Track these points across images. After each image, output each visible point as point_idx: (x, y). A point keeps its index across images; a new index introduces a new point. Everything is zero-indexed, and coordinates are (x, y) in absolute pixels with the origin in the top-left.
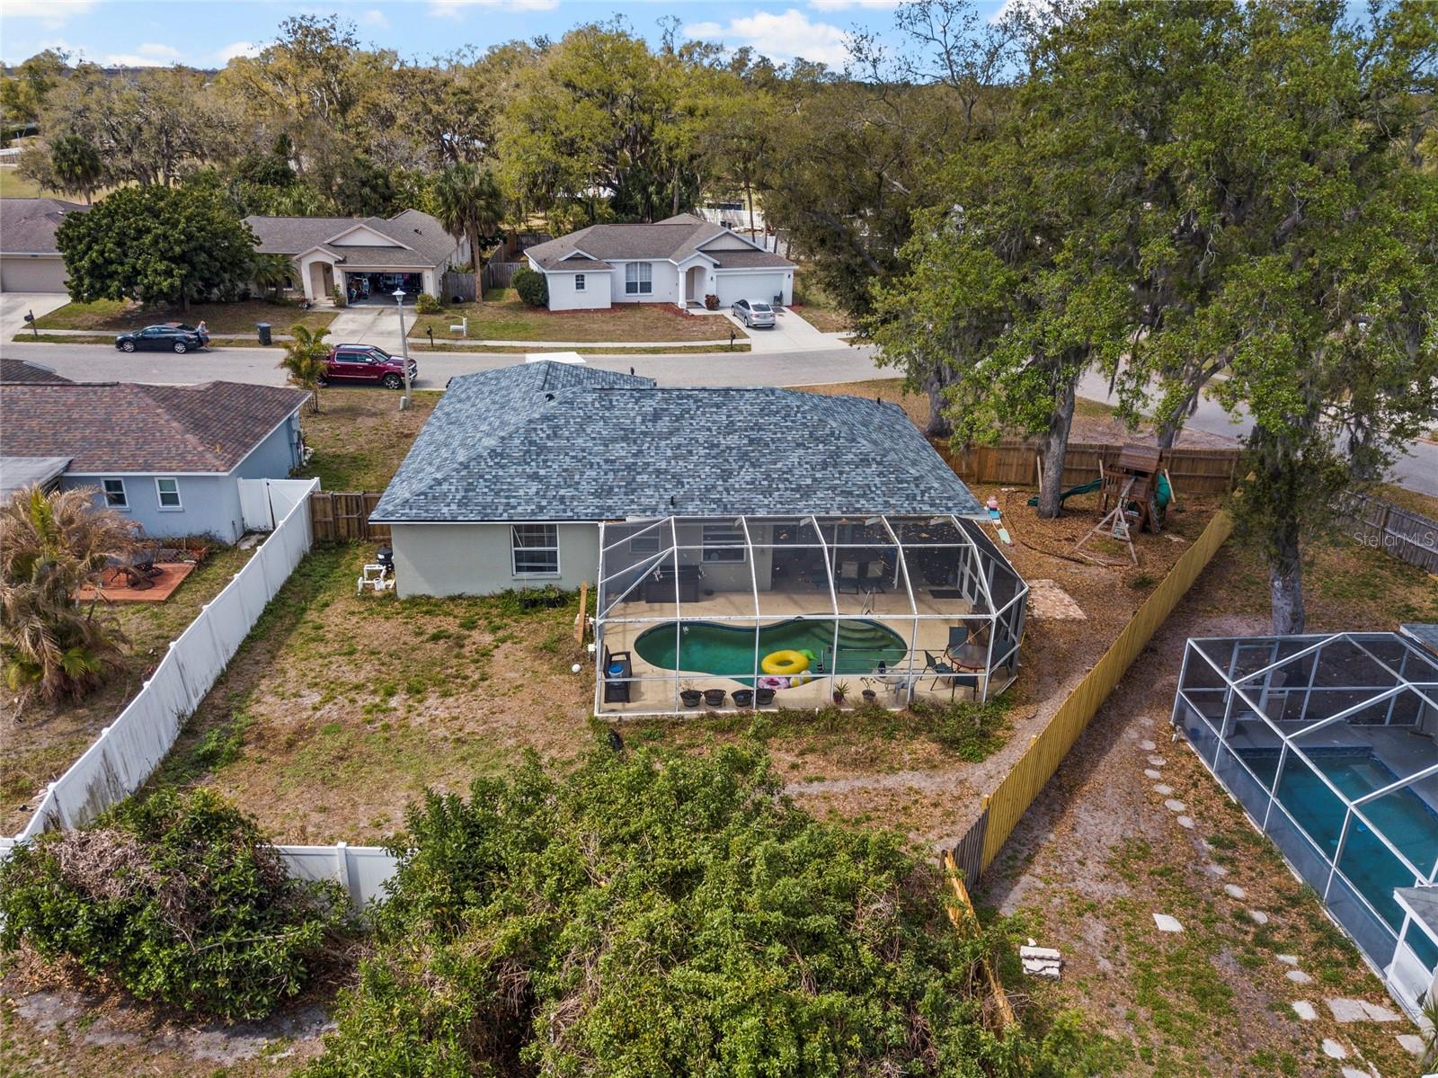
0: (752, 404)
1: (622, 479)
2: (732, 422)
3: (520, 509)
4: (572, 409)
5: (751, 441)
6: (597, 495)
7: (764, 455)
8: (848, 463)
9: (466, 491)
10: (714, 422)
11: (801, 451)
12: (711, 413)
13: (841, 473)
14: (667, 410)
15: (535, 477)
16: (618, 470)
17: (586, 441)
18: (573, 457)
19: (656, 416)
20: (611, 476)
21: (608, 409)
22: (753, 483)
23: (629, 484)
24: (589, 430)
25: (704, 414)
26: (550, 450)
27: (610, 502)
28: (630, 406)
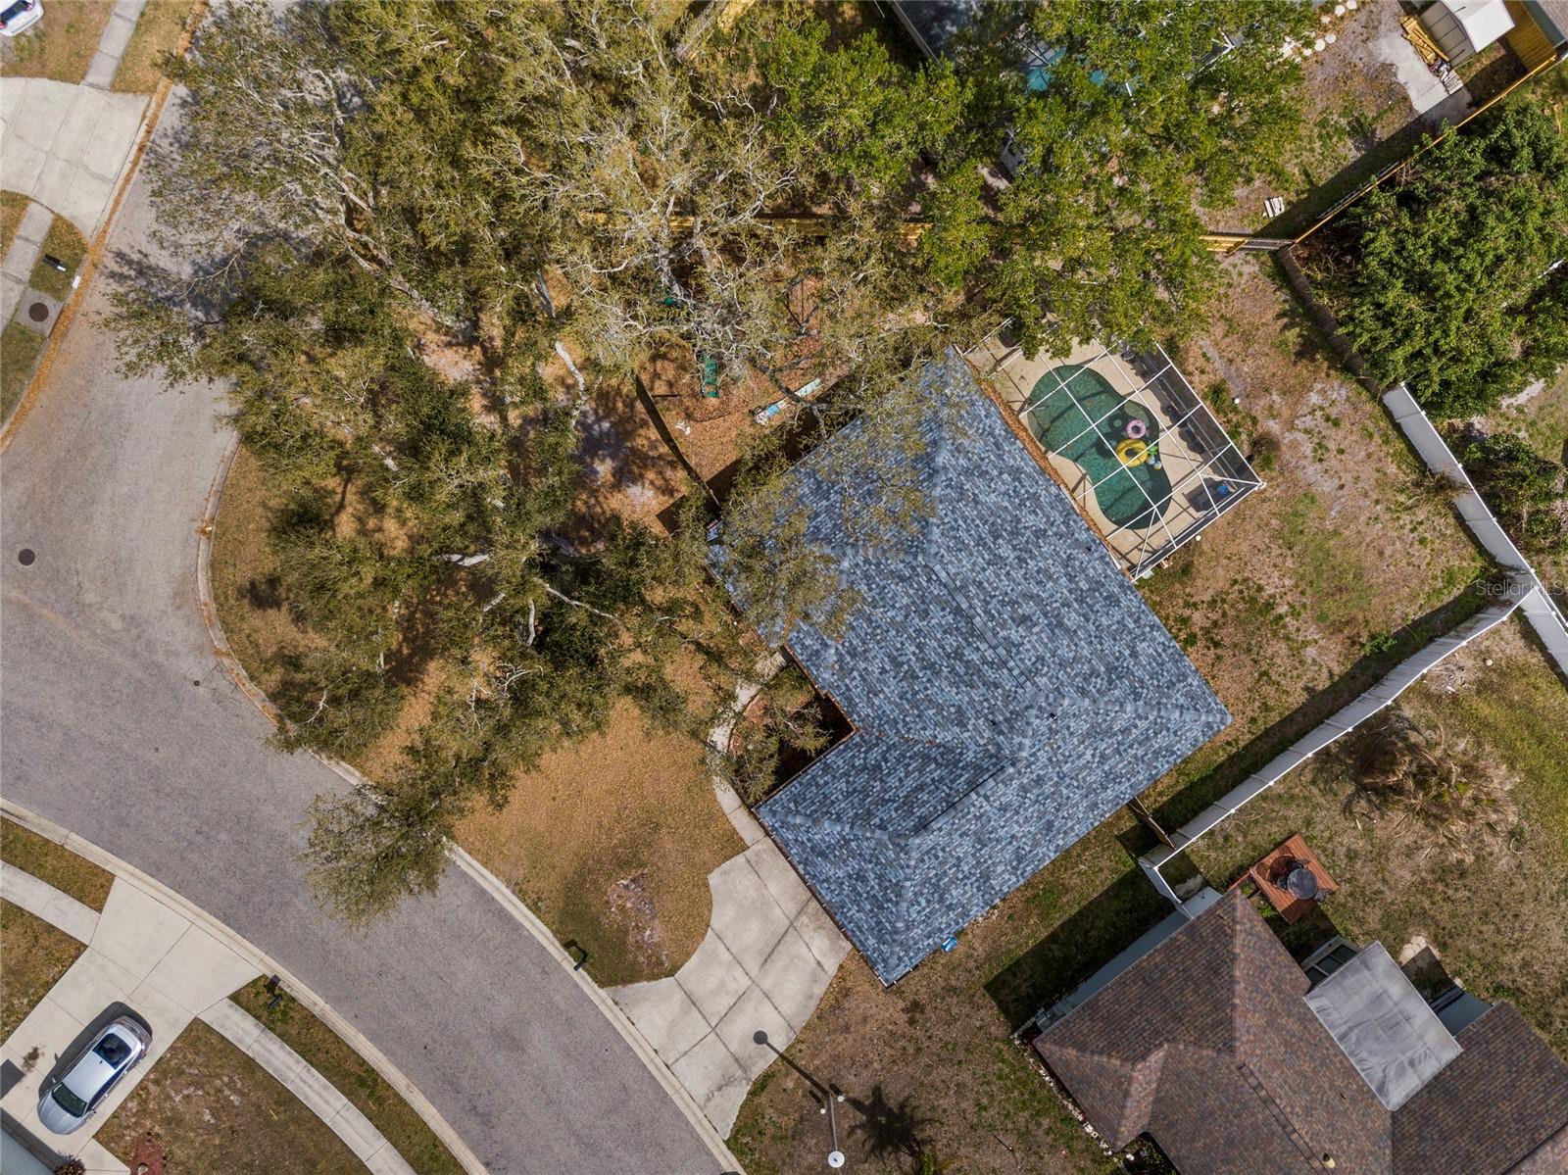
0: (960, 561)
1: (1094, 597)
2: (988, 564)
3: (1162, 639)
4: (1062, 684)
5: (996, 538)
6: (1118, 603)
7: (1003, 520)
8: (970, 460)
9: (1174, 684)
10: (998, 576)
11: (982, 498)
12: (990, 584)
13: (982, 459)
14: (1012, 618)
15: (1134, 654)
16: (1089, 605)
17: (1083, 648)
18: (1101, 644)
19: (1024, 620)
20: (1097, 607)
21: (1043, 659)
22: (1034, 512)
23: (1094, 590)
24: (1072, 655)
25: (996, 588)
26: (1107, 665)
27: (1116, 590)
28: (1029, 646)
